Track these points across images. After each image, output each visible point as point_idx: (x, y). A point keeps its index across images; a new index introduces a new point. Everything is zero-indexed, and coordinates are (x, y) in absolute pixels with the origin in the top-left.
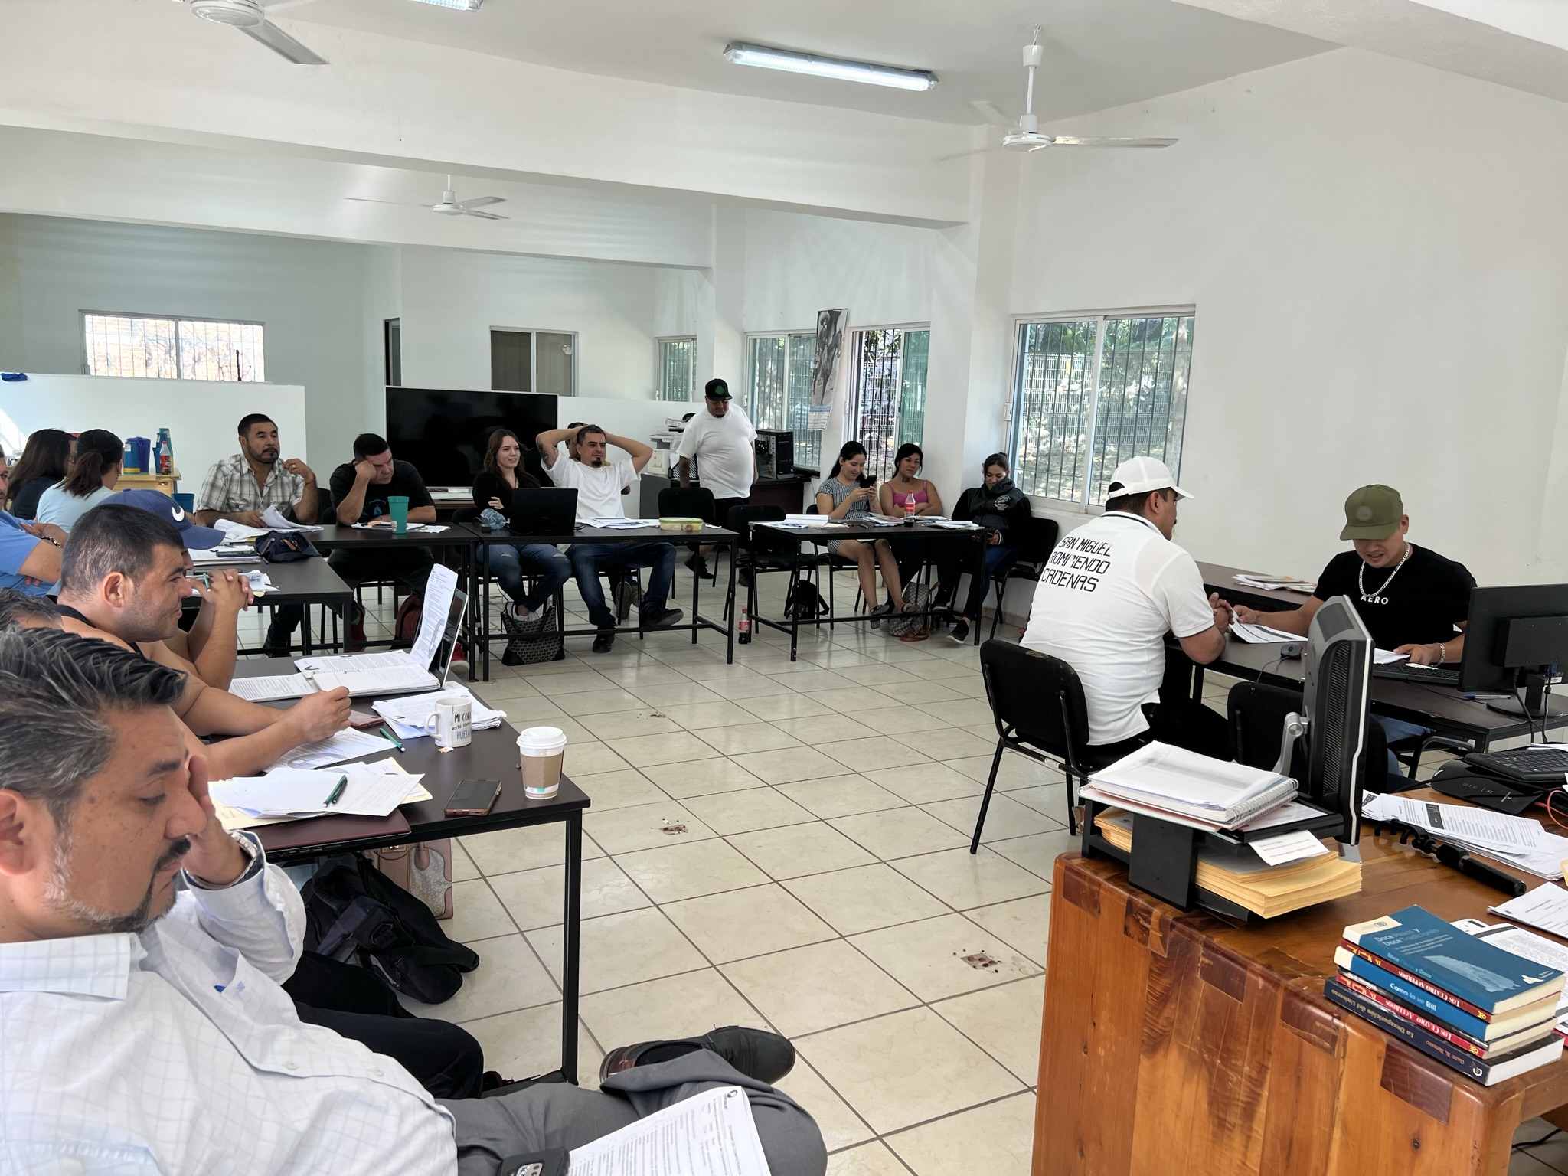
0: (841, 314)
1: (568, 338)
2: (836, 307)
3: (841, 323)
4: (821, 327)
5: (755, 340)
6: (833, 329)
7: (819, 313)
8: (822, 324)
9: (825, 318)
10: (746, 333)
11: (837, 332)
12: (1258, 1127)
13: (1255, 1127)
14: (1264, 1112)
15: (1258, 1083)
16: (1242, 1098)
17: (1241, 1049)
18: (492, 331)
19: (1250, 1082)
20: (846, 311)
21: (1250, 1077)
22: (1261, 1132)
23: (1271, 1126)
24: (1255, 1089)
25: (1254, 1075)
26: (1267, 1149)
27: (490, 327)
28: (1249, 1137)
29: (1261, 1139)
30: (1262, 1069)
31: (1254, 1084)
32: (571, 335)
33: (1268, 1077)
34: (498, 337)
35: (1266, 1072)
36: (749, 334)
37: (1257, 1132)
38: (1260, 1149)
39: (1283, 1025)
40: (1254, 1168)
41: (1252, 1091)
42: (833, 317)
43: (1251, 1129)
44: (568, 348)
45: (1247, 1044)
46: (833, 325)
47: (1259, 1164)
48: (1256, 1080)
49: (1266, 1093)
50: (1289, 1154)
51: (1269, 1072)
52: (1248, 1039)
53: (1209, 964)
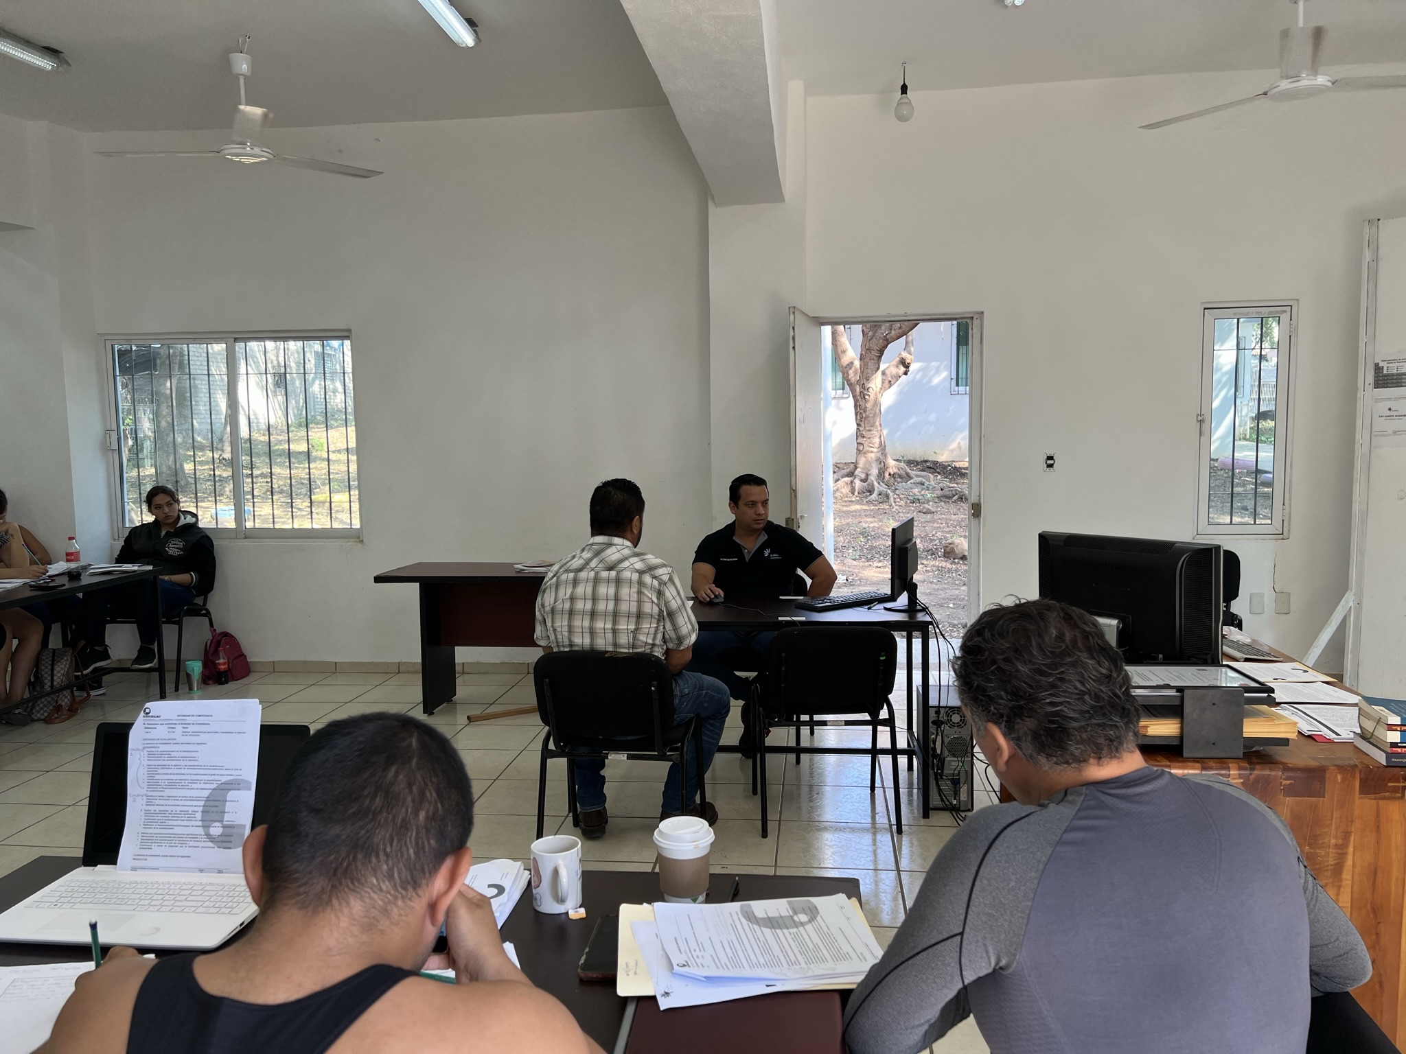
12: (1347, 875)
13: (1344, 876)
14: (1351, 863)
15: (1344, 845)
16: (1332, 863)
17: (1326, 830)
19: (1337, 849)
21: (1336, 845)
22: (1349, 877)
23: (1357, 870)
24: (1340, 851)
25: (1340, 842)
26: (1355, 887)
28: (1340, 887)
29: (1350, 882)
30: (1347, 835)
31: (1340, 849)
33: (1352, 838)
35: (1350, 836)
37: (1347, 880)
38: (1350, 889)
39: (1362, 798)
40: (1346, 905)
41: (1339, 854)
43: (1341, 880)
45: (1332, 824)
47: (1350, 901)
48: (1342, 845)
49: (1351, 849)
50: (1375, 880)
51: (1353, 834)
52: (1332, 819)
53: (1291, 784)
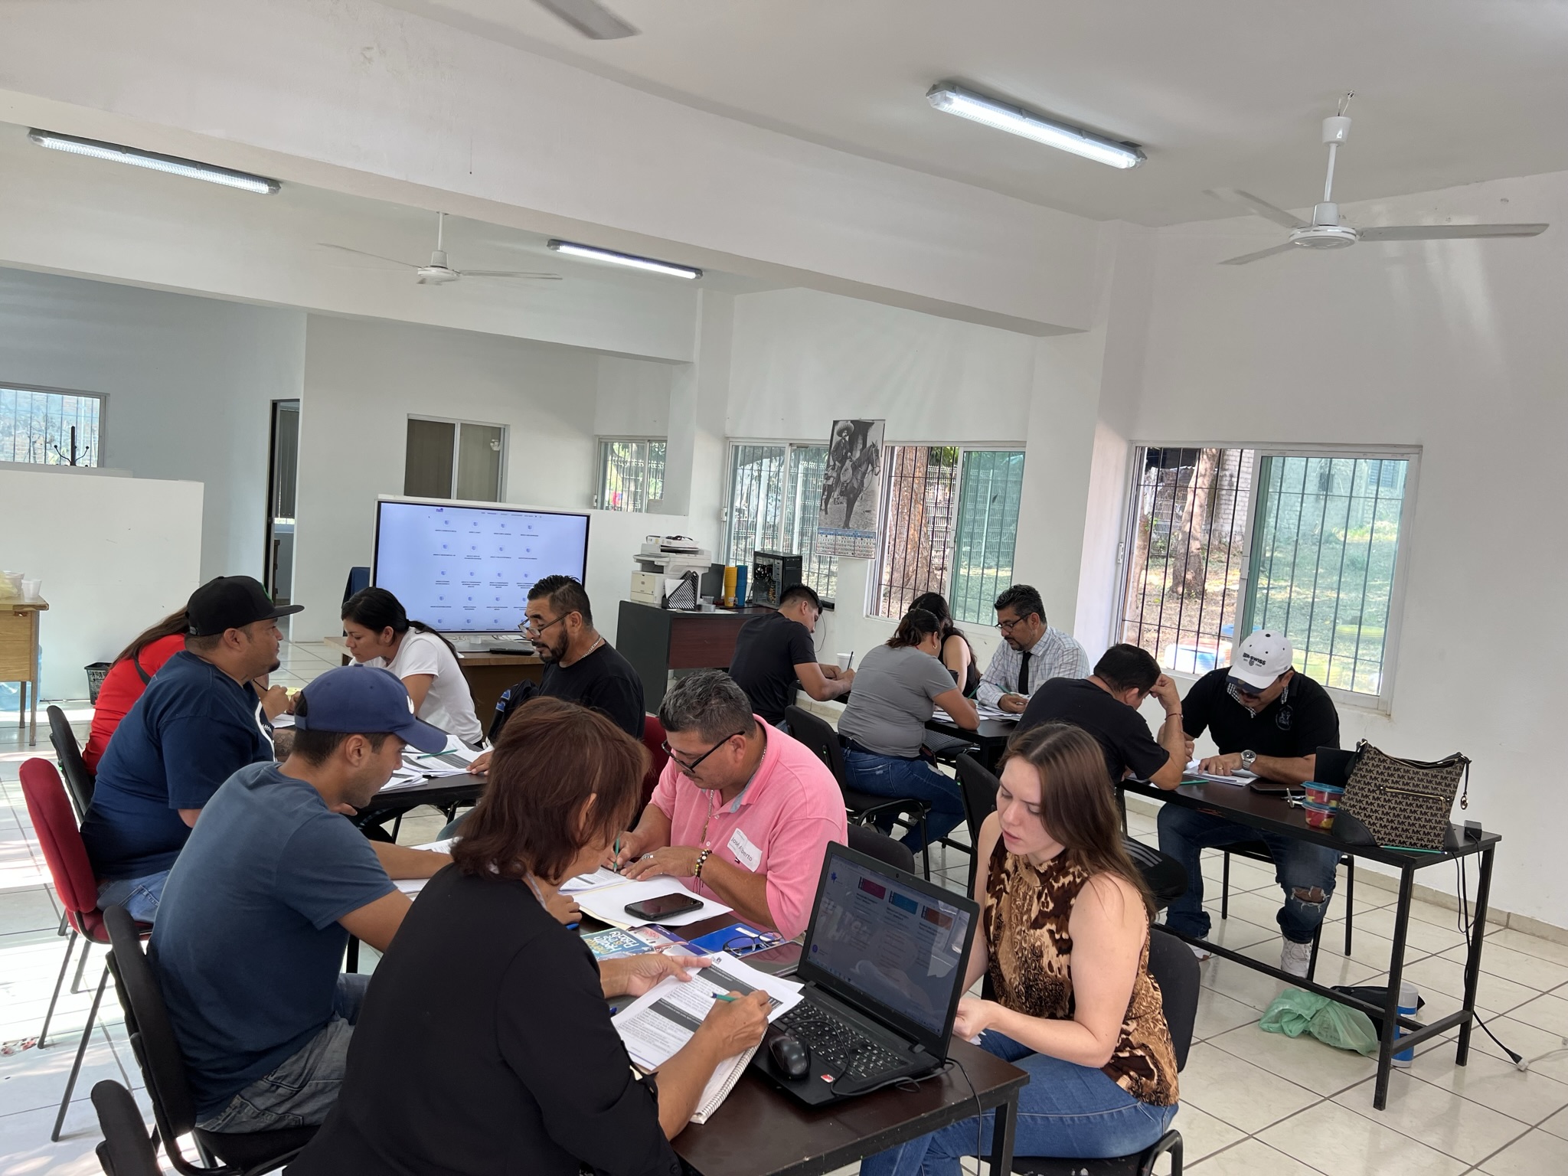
0: (873, 426)
1: (497, 433)
2: (865, 416)
3: (872, 437)
4: (837, 438)
5: (737, 447)
6: (860, 441)
7: (835, 423)
8: (840, 434)
9: (847, 428)
10: (728, 438)
11: (868, 445)
18: (409, 420)
20: (882, 422)
27: (408, 415)
32: (500, 428)
34: (415, 426)
36: (731, 440)
42: (860, 429)
44: (496, 443)
46: (860, 437)
